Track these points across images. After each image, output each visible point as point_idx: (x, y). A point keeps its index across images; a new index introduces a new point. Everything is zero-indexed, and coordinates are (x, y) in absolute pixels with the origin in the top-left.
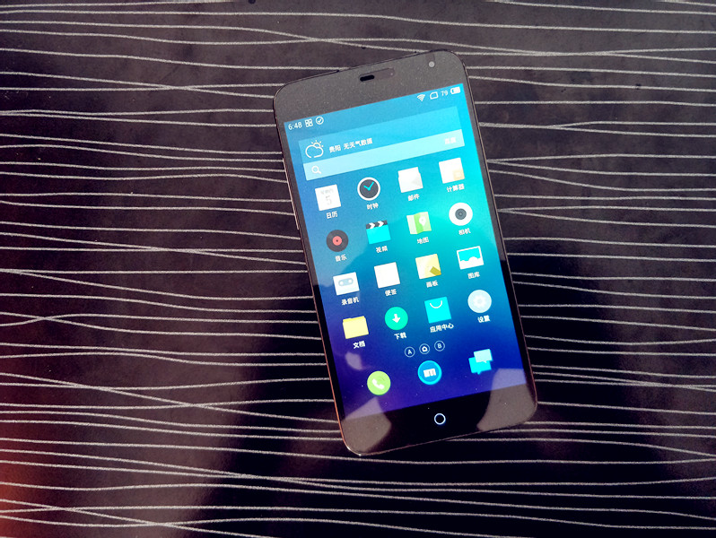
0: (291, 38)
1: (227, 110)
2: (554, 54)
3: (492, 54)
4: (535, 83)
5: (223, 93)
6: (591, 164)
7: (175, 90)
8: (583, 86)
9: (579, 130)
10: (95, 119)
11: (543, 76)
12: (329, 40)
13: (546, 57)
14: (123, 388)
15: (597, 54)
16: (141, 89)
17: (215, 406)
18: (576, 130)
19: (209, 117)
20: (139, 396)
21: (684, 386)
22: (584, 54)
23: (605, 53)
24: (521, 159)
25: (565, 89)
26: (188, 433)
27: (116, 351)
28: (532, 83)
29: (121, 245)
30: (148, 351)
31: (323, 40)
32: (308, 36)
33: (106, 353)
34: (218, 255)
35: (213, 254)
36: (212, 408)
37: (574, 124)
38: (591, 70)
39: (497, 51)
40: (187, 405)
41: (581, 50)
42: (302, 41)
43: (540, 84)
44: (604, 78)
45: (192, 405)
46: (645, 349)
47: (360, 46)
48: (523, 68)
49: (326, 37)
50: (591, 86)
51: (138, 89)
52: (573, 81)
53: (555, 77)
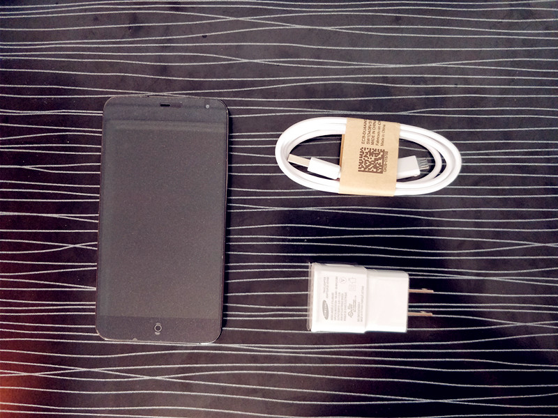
0: (231, 60)
2: (401, 66)
4: (390, 85)
8: (420, 86)
9: (419, 114)
11: (394, 81)
12: (255, 61)
13: (396, 68)
15: (429, 65)
18: (417, 114)
21: (491, 278)
22: (420, 65)
23: (434, 65)
25: (409, 88)
28: (388, 85)
31: (251, 61)
32: (241, 58)
37: (415, 111)
38: (425, 76)
39: (364, 65)
41: (418, 63)
42: (238, 62)
43: (393, 85)
44: (434, 80)
46: (465, 255)
47: (275, 64)
48: (381, 76)
49: (254, 59)
50: (425, 86)
51: (133, 95)
52: (414, 83)
53: (402, 81)
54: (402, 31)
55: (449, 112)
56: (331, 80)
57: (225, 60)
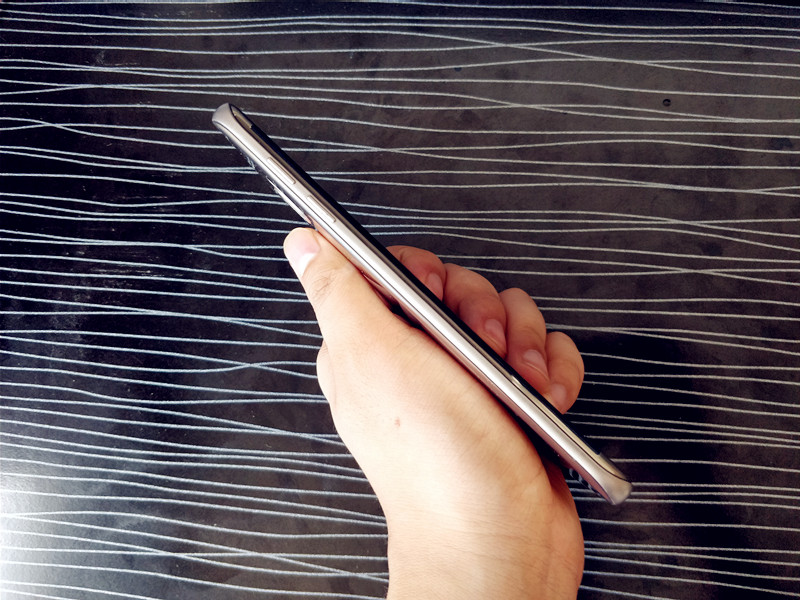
0: (494, 104)
2: (755, 121)
3: (691, 120)
4: (734, 148)
5: (429, 155)
8: (784, 152)
9: (779, 194)
12: (532, 106)
13: (745, 124)
15: (796, 121)
16: (350, 151)
18: (775, 194)
22: (783, 121)
25: (765, 154)
28: (731, 148)
31: (525, 106)
32: (511, 102)
37: (773, 189)
38: (791, 137)
39: (695, 118)
42: (505, 107)
43: (738, 149)
47: (561, 111)
48: (722, 134)
49: (529, 103)
50: (791, 152)
51: (348, 150)
52: (773, 147)
56: (646, 138)
57: (486, 103)
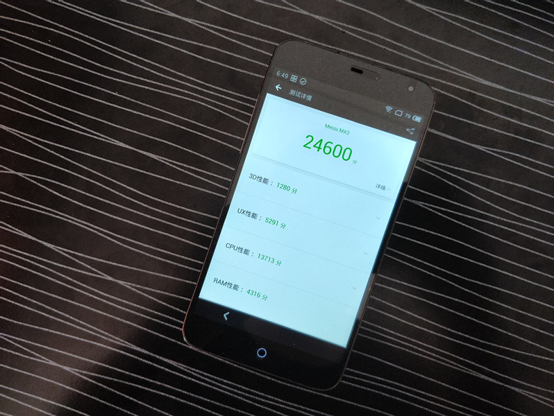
1: (215, 48)
2: (498, 87)
3: (447, 70)
4: (474, 106)
5: (216, 33)
6: (498, 187)
7: (177, 18)
8: (513, 120)
9: (497, 155)
10: (105, 22)
11: (482, 102)
12: (317, 17)
13: (490, 87)
14: (63, 249)
16: (150, 9)
17: (132, 287)
18: (495, 155)
19: (199, 50)
20: (74, 259)
22: (522, 94)
23: (539, 99)
24: (442, 164)
25: (497, 118)
26: (104, 301)
27: (66, 218)
28: (472, 105)
29: (95, 133)
30: (92, 225)
31: (312, 15)
32: (301, 8)
33: (57, 217)
34: (171, 165)
35: (168, 164)
36: (130, 287)
37: (495, 150)
38: (524, 109)
39: (452, 70)
40: (110, 278)
42: (295, 11)
43: (478, 107)
44: (532, 119)
45: (114, 280)
46: (491, 349)
47: (341, 29)
48: (469, 90)
49: (316, 14)
50: (519, 123)
51: (147, 8)
52: (506, 114)
53: (492, 106)
54: (515, 43)
55: (536, 166)
